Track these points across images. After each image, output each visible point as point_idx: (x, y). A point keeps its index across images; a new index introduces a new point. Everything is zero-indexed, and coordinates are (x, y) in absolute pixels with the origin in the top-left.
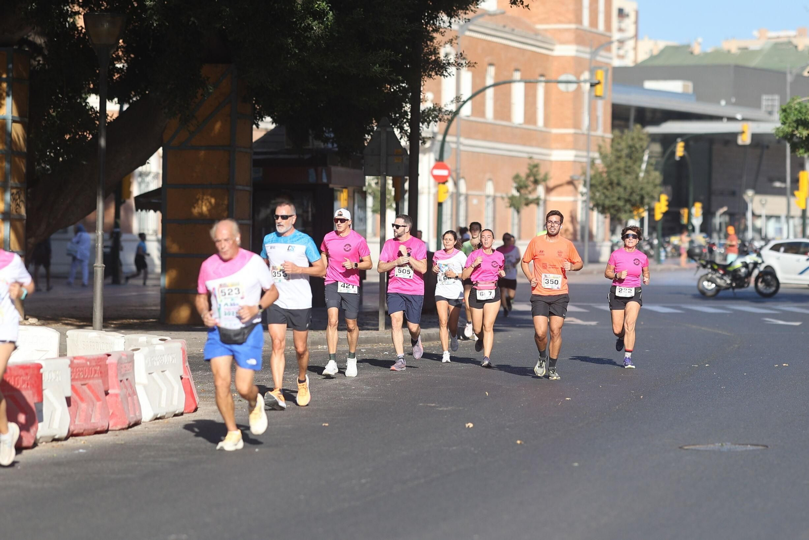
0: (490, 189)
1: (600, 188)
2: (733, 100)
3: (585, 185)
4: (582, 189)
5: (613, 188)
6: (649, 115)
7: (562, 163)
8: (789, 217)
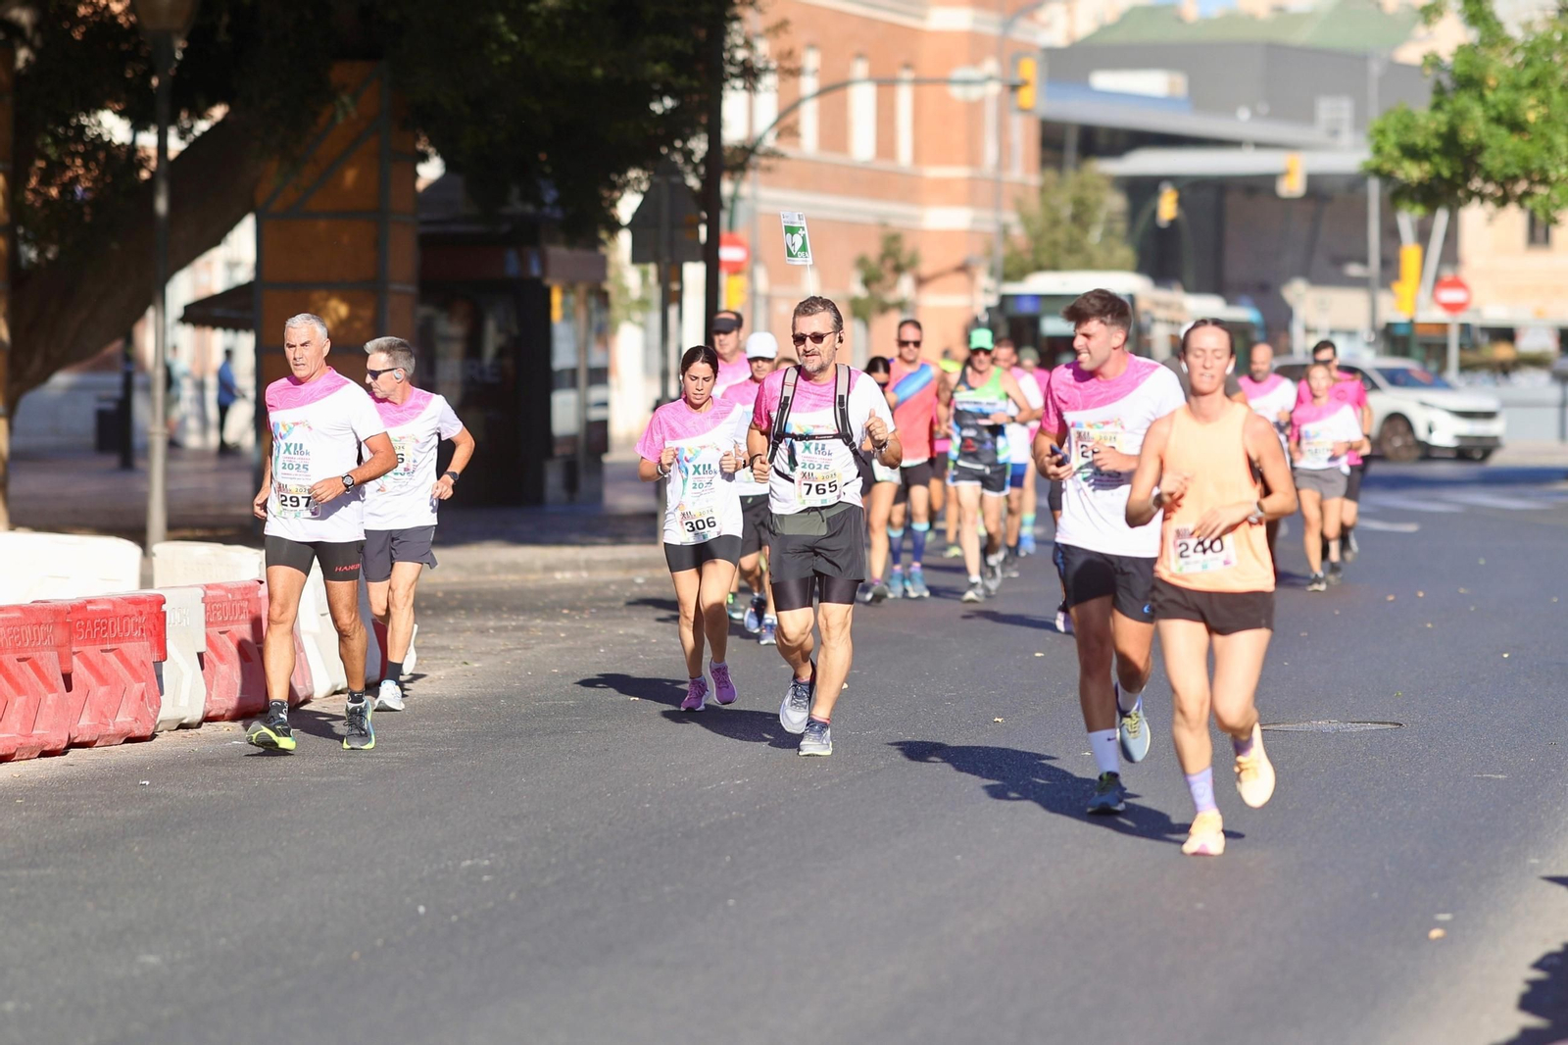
2: (1263, 108)
3: (992, 273)
4: (985, 280)
6: (1102, 141)
7: (947, 236)
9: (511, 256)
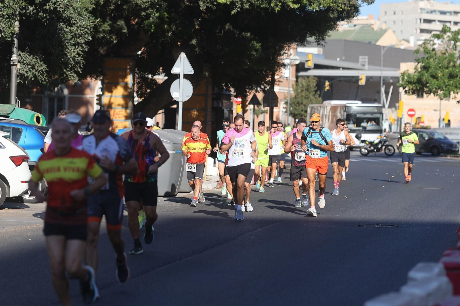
1: (293, 105)
5: (299, 105)
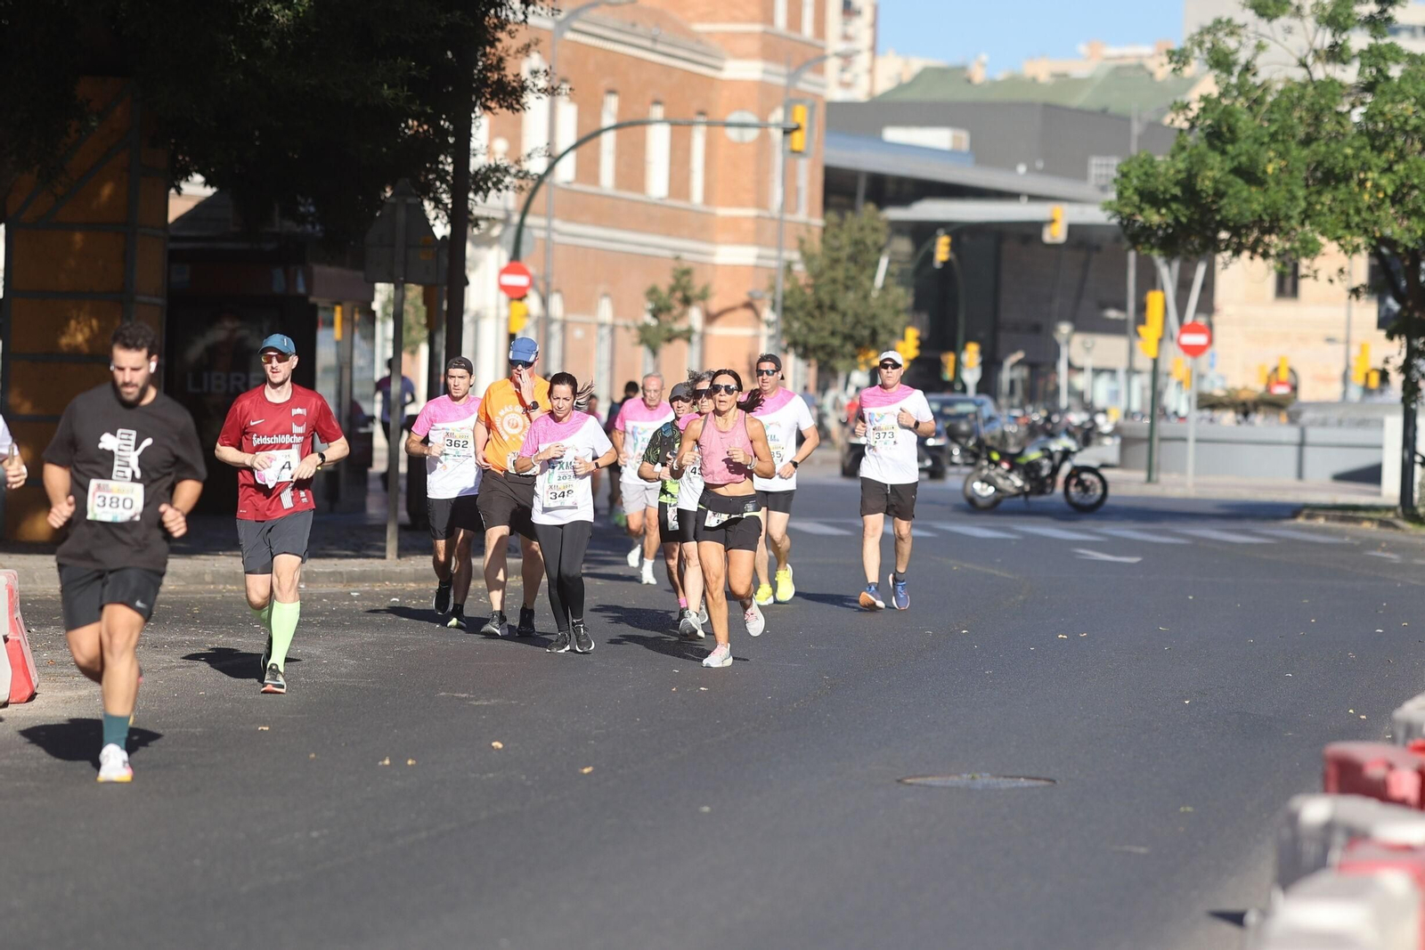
0: (605, 311)
1: (800, 314)
2: (1040, 165)
3: (773, 308)
4: (768, 314)
5: (822, 314)
6: (891, 188)
7: (734, 269)
8: (1132, 371)
9: (278, 274)
